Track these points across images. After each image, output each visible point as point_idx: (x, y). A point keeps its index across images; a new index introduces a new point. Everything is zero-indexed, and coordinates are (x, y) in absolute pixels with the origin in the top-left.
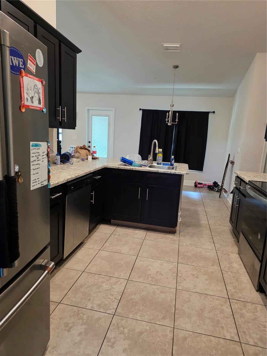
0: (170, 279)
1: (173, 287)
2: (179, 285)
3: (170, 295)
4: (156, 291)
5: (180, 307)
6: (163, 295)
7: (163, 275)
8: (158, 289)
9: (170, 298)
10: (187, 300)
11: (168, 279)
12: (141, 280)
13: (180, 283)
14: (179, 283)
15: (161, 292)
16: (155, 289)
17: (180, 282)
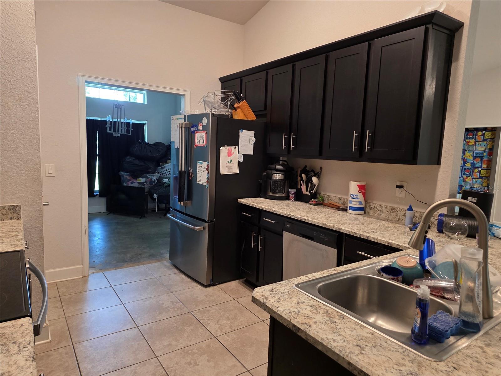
0: (173, 365)
1: (162, 357)
2: (156, 363)
3: (159, 347)
4: (176, 343)
5: (141, 342)
6: (166, 343)
7: (185, 364)
8: (177, 346)
9: (157, 344)
10: (137, 352)
11: (175, 362)
12: (204, 344)
13: (156, 367)
14: (158, 366)
15: (170, 344)
16: (178, 344)
17: (158, 368)
